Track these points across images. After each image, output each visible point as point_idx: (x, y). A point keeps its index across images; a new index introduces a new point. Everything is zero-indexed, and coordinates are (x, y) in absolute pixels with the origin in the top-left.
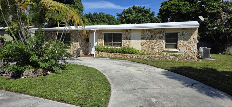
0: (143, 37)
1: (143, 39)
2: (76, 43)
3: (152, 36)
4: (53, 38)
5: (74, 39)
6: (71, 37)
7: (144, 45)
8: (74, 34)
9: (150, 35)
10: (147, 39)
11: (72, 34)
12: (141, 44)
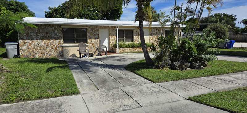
0: (151, 33)
1: (151, 34)
2: (96, 40)
3: (157, 32)
4: (58, 34)
5: (92, 36)
6: (88, 34)
7: (151, 39)
8: (93, 29)
9: (156, 31)
10: (153, 35)
11: (89, 30)
12: (149, 39)
